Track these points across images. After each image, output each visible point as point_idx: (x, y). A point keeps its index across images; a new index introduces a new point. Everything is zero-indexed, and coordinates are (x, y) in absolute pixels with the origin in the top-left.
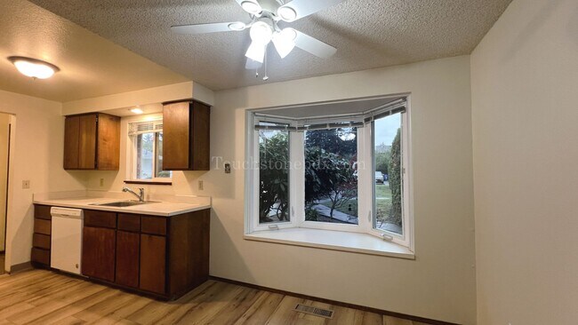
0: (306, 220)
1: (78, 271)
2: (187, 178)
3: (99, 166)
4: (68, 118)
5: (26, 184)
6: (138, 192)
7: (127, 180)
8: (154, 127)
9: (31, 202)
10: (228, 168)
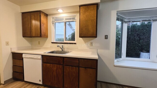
0: (126, 57)
1: (41, 83)
2: (84, 41)
3: (42, 35)
4: (23, 14)
5: (7, 44)
6: (61, 47)
7: (52, 42)
8: (64, 19)
9: (10, 52)
10: (106, 37)
